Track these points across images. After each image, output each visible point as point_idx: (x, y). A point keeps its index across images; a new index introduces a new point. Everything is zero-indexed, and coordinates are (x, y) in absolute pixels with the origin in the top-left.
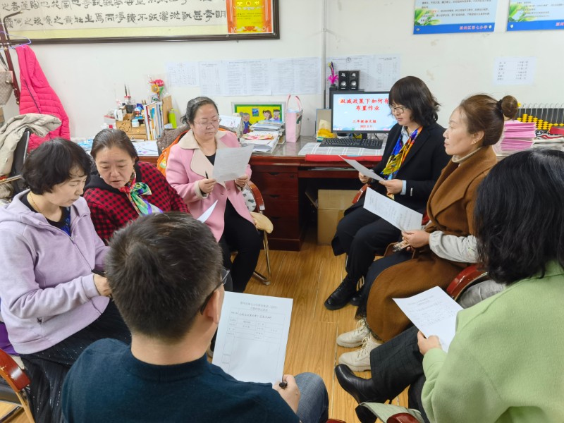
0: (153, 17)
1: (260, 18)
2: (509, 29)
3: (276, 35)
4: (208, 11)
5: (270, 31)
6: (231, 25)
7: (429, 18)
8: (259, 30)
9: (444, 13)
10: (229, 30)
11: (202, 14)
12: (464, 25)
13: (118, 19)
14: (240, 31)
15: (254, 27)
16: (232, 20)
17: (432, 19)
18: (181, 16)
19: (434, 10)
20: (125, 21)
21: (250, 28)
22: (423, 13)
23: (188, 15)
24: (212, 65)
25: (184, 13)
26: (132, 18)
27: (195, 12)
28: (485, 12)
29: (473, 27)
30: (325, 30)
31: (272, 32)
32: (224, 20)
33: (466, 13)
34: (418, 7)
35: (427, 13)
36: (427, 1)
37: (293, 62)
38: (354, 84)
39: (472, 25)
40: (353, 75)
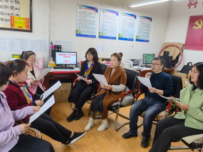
1: (25, 24)
2: (99, 38)
3: (31, 31)
4: (2, 19)
5: (29, 29)
6: (12, 25)
8: (24, 28)
9: (84, 31)
10: (11, 27)
12: (89, 35)
14: (16, 27)
15: (22, 27)
16: (12, 23)
17: (81, 32)
19: (81, 30)
21: (20, 27)
22: (78, 30)
24: (2, 39)
28: (94, 32)
30: (50, 32)
31: (30, 30)
32: (9, 23)
33: (89, 32)
34: (77, 29)
35: (79, 31)
36: (79, 27)
37: (37, 41)
38: (60, 49)
39: (91, 35)
40: (60, 46)
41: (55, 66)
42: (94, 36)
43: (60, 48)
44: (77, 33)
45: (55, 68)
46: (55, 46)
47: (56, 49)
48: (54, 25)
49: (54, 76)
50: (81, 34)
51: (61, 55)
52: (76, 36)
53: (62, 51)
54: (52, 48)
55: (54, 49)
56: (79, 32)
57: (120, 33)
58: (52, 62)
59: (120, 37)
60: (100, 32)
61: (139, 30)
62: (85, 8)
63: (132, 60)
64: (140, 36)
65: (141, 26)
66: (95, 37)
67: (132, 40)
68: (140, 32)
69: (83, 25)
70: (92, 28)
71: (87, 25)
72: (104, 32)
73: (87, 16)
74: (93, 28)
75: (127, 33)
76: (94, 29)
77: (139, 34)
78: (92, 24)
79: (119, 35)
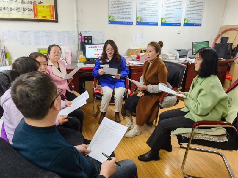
1: (49, 13)
2: (137, 24)
3: (56, 21)
4: (24, 8)
6: (35, 15)
8: (49, 18)
10: (35, 17)
11: (20, 9)
12: (124, 22)
14: (40, 18)
15: (46, 17)
16: (36, 13)
17: (114, 19)
18: (9, 9)
19: (115, 16)
21: (44, 17)
23: (13, 9)
24: (26, 32)
25: (11, 8)
27: (17, 8)
28: (130, 18)
29: (127, 23)
30: (78, 21)
31: (55, 19)
32: (32, 13)
33: (124, 18)
35: (112, 17)
36: (112, 13)
37: (64, 32)
38: (90, 41)
39: (126, 22)
40: (90, 38)
41: (85, 60)
42: (131, 22)
43: (91, 39)
44: (110, 20)
45: (85, 63)
46: (85, 37)
47: (86, 41)
48: (82, 12)
49: (84, 72)
50: (115, 21)
51: (92, 47)
52: (109, 23)
53: (92, 42)
54: (82, 40)
55: (83, 41)
56: (112, 19)
57: (162, 17)
58: (81, 57)
59: (163, 22)
60: (138, 17)
61: (188, 11)
63: (178, 51)
64: (189, 18)
65: (190, 5)
66: (132, 24)
67: (179, 25)
68: (190, 14)
69: (117, 10)
70: (127, 12)
71: (122, 9)
72: (143, 16)
74: (129, 13)
75: (172, 16)
76: (131, 14)
77: (189, 16)
78: (128, 8)
79: (162, 20)
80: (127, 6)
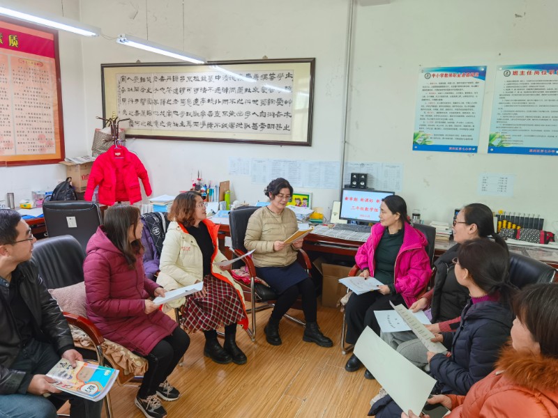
0: (224, 126)
2: (489, 152)
3: (308, 144)
4: (262, 124)
5: (305, 140)
7: (425, 139)
9: (436, 137)
11: (258, 125)
12: (452, 146)
13: (201, 126)
17: (427, 140)
18: (243, 126)
19: (429, 133)
20: (205, 127)
22: (420, 135)
23: (248, 126)
24: (261, 162)
25: (245, 124)
26: (210, 125)
27: (254, 124)
28: (469, 138)
29: (460, 149)
30: (345, 142)
31: (307, 141)
33: (454, 137)
34: (417, 131)
35: (423, 135)
36: (423, 127)
40: (362, 177)
42: (472, 147)
44: (417, 141)
46: (353, 174)
47: (355, 183)
48: (357, 128)
50: (428, 144)
52: (414, 149)
55: (349, 182)
56: (422, 139)
60: (495, 136)
62: (442, 73)
66: (476, 151)
69: (434, 121)
70: (462, 125)
71: (449, 118)
72: (509, 133)
73: (449, 95)
74: (469, 126)
76: (472, 128)
78: (465, 115)
80: (461, 112)
